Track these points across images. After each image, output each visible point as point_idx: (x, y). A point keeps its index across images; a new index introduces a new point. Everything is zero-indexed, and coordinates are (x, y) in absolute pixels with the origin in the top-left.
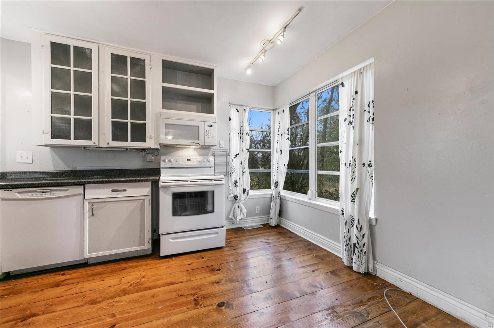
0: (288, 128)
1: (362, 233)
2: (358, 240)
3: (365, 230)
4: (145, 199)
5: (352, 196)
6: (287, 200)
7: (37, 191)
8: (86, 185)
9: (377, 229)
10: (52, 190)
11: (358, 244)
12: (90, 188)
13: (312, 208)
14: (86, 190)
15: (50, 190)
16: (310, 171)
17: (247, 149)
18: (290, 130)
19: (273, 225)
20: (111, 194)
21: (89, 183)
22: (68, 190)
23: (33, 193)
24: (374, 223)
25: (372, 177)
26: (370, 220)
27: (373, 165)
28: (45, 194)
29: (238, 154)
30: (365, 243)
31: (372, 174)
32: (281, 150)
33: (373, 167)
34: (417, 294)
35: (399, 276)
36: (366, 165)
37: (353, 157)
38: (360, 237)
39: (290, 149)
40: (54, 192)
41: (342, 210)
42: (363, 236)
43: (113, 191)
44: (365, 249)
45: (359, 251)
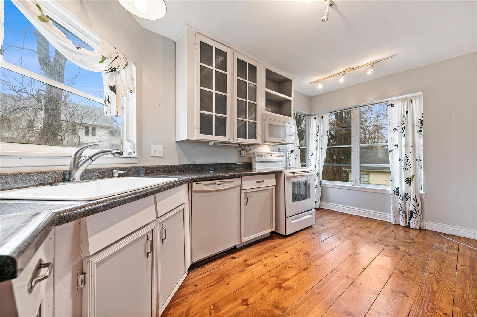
0: (328, 131)
1: (417, 203)
2: (415, 208)
3: (419, 202)
4: (273, 189)
5: (406, 180)
6: (327, 187)
7: (216, 183)
8: (242, 177)
9: (425, 201)
10: (225, 182)
11: (415, 210)
12: (245, 180)
13: (359, 191)
14: (243, 182)
15: (223, 182)
16: (352, 164)
17: (298, 147)
18: (328, 132)
19: (317, 208)
20: (257, 185)
21: (244, 175)
22: (233, 182)
23: (213, 186)
24: (423, 196)
25: (422, 167)
26: (421, 195)
27: (422, 160)
28: (220, 186)
29: (293, 151)
30: (419, 210)
31: (422, 165)
32: (321, 148)
33: (422, 161)
34: (458, 234)
35: (444, 226)
36: (418, 160)
37: (405, 155)
38: (416, 206)
39: (328, 147)
40: (226, 184)
41: (393, 190)
42: (418, 205)
43: (257, 182)
44: (419, 213)
45: (416, 215)
